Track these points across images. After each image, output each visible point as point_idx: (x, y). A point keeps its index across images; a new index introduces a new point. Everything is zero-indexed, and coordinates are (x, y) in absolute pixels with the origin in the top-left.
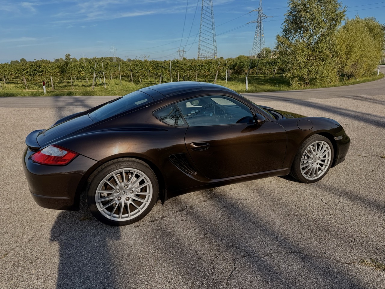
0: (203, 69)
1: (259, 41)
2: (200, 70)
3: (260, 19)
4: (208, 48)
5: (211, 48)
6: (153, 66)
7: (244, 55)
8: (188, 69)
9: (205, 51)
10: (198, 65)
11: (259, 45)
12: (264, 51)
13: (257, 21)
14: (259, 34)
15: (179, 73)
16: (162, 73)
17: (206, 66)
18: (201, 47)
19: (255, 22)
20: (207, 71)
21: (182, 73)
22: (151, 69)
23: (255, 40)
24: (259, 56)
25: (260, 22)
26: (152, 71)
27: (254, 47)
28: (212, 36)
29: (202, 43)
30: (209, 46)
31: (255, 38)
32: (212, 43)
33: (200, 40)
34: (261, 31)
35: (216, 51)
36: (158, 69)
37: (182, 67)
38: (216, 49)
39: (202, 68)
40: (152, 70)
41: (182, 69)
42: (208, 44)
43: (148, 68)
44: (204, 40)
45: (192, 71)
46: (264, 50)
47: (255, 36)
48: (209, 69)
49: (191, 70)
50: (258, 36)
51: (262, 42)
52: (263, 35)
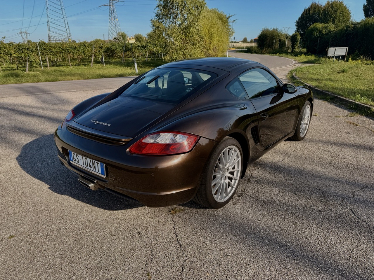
0: (76, 52)
1: (114, 26)
2: (73, 53)
3: (112, 3)
4: (59, 30)
5: (63, 30)
6: (14, 48)
7: (100, 39)
8: (58, 52)
9: (57, 33)
10: (70, 48)
11: (114, 29)
12: (120, 36)
13: (109, 4)
14: (113, 18)
15: (47, 56)
16: (29, 56)
17: (80, 48)
18: (51, 29)
19: (107, 6)
20: (81, 53)
21: (52, 56)
22: (12, 52)
23: (110, 24)
24: (116, 40)
25: (113, 6)
26: (14, 55)
27: (110, 31)
28: (63, 18)
29: (51, 24)
30: (61, 28)
31: (109, 22)
32: (64, 25)
33: (48, 22)
34: (115, 15)
35: (70, 33)
36: (23, 52)
37: (50, 50)
38: (69, 32)
39: (76, 50)
40: (15, 53)
41: (51, 52)
42: (59, 25)
43: (8, 51)
44: (53, 21)
45: (63, 54)
46: (120, 34)
47: (110, 20)
48: (84, 52)
49: (63, 52)
50: (112, 20)
51: (117, 26)
52: (117, 19)
